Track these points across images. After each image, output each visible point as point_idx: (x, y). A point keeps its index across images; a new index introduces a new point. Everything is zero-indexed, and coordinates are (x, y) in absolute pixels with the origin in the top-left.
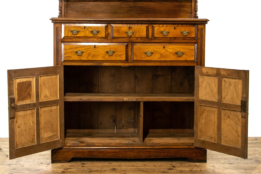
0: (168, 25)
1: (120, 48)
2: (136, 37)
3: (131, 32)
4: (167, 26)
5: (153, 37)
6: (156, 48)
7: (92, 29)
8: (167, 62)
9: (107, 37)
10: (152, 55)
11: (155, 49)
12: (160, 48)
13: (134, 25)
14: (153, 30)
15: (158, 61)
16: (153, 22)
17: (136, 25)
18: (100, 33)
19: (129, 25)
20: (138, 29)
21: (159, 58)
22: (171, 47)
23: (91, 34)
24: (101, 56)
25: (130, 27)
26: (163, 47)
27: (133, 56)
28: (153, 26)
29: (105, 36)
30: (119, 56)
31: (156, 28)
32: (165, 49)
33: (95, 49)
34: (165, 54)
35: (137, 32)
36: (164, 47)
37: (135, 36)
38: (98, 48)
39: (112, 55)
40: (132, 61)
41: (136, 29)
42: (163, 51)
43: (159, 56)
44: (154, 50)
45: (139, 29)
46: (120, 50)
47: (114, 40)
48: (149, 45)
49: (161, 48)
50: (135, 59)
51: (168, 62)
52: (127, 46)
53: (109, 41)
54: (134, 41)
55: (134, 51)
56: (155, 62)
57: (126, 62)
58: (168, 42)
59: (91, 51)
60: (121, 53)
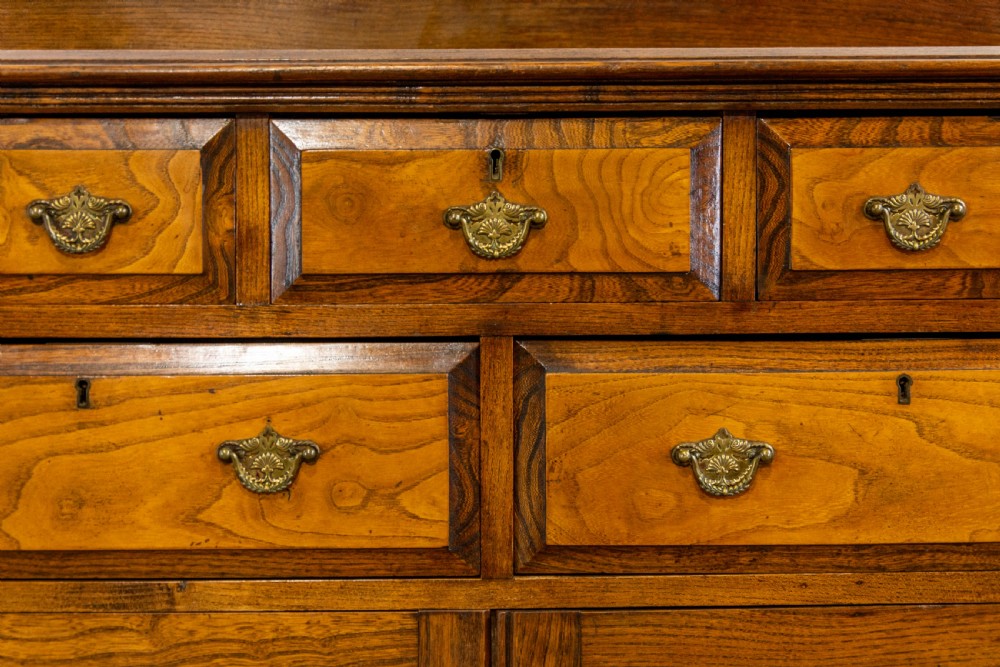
0: (949, 128)
1: (377, 408)
2: (572, 274)
3: (512, 218)
4: (936, 140)
5: (775, 267)
6: (810, 396)
7: (42, 188)
8: (934, 567)
9: (223, 278)
10: (767, 485)
11: (796, 414)
12: (855, 399)
13: (542, 129)
14: (773, 183)
15: (837, 550)
16: (769, 99)
17: (574, 128)
18: (140, 228)
19: (481, 130)
20: (590, 172)
21: (850, 518)
22: (981, 389)
23: (32, 239)
24: (153, 502)
25: (496, 155)
26: (894, 387)
27: (543, 493)
28: (764, 137)
29: (198, 269)
30: (371, 493)
31: (804, 166)
32: (915, 407)
33: (81, 426)
34: (915, 467)
35: (581, 216)
36: (904, 383)
37: (563, 256)
38: (123, 410)
39: (286, 489)
40: (525, 558)
41: (568, 182)
42: (896, 429)
43: (849, 497)
44: (782, 429)
45: (609, 170)
46: (381, 432)
47: (306, 314)
48: (720, 368)
49: (869, 401)
50: (560, 527)
51: (954, 559)
52: (466, 381)
53: (253, 318)
54: (547, 319)
55: (553, 434)
56: (796, 569)
57: (459, 564)
58: (949, 323)
59: (41, 444)
60: (392, 469)
